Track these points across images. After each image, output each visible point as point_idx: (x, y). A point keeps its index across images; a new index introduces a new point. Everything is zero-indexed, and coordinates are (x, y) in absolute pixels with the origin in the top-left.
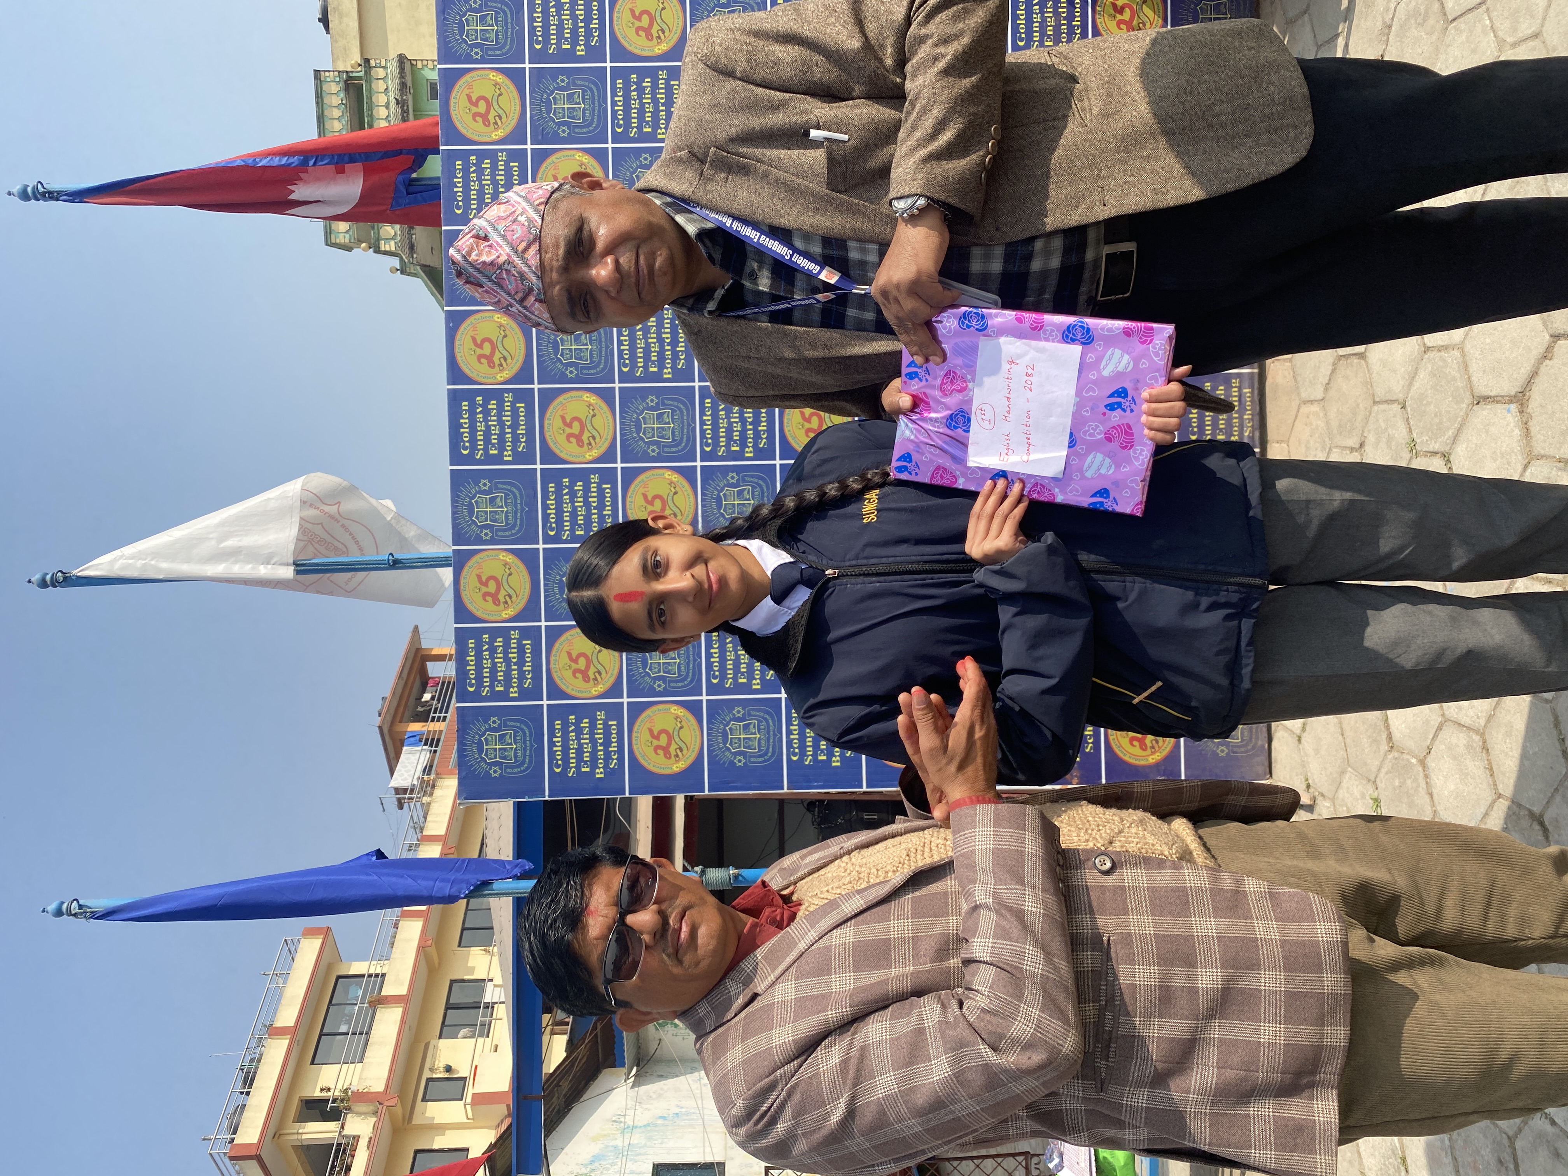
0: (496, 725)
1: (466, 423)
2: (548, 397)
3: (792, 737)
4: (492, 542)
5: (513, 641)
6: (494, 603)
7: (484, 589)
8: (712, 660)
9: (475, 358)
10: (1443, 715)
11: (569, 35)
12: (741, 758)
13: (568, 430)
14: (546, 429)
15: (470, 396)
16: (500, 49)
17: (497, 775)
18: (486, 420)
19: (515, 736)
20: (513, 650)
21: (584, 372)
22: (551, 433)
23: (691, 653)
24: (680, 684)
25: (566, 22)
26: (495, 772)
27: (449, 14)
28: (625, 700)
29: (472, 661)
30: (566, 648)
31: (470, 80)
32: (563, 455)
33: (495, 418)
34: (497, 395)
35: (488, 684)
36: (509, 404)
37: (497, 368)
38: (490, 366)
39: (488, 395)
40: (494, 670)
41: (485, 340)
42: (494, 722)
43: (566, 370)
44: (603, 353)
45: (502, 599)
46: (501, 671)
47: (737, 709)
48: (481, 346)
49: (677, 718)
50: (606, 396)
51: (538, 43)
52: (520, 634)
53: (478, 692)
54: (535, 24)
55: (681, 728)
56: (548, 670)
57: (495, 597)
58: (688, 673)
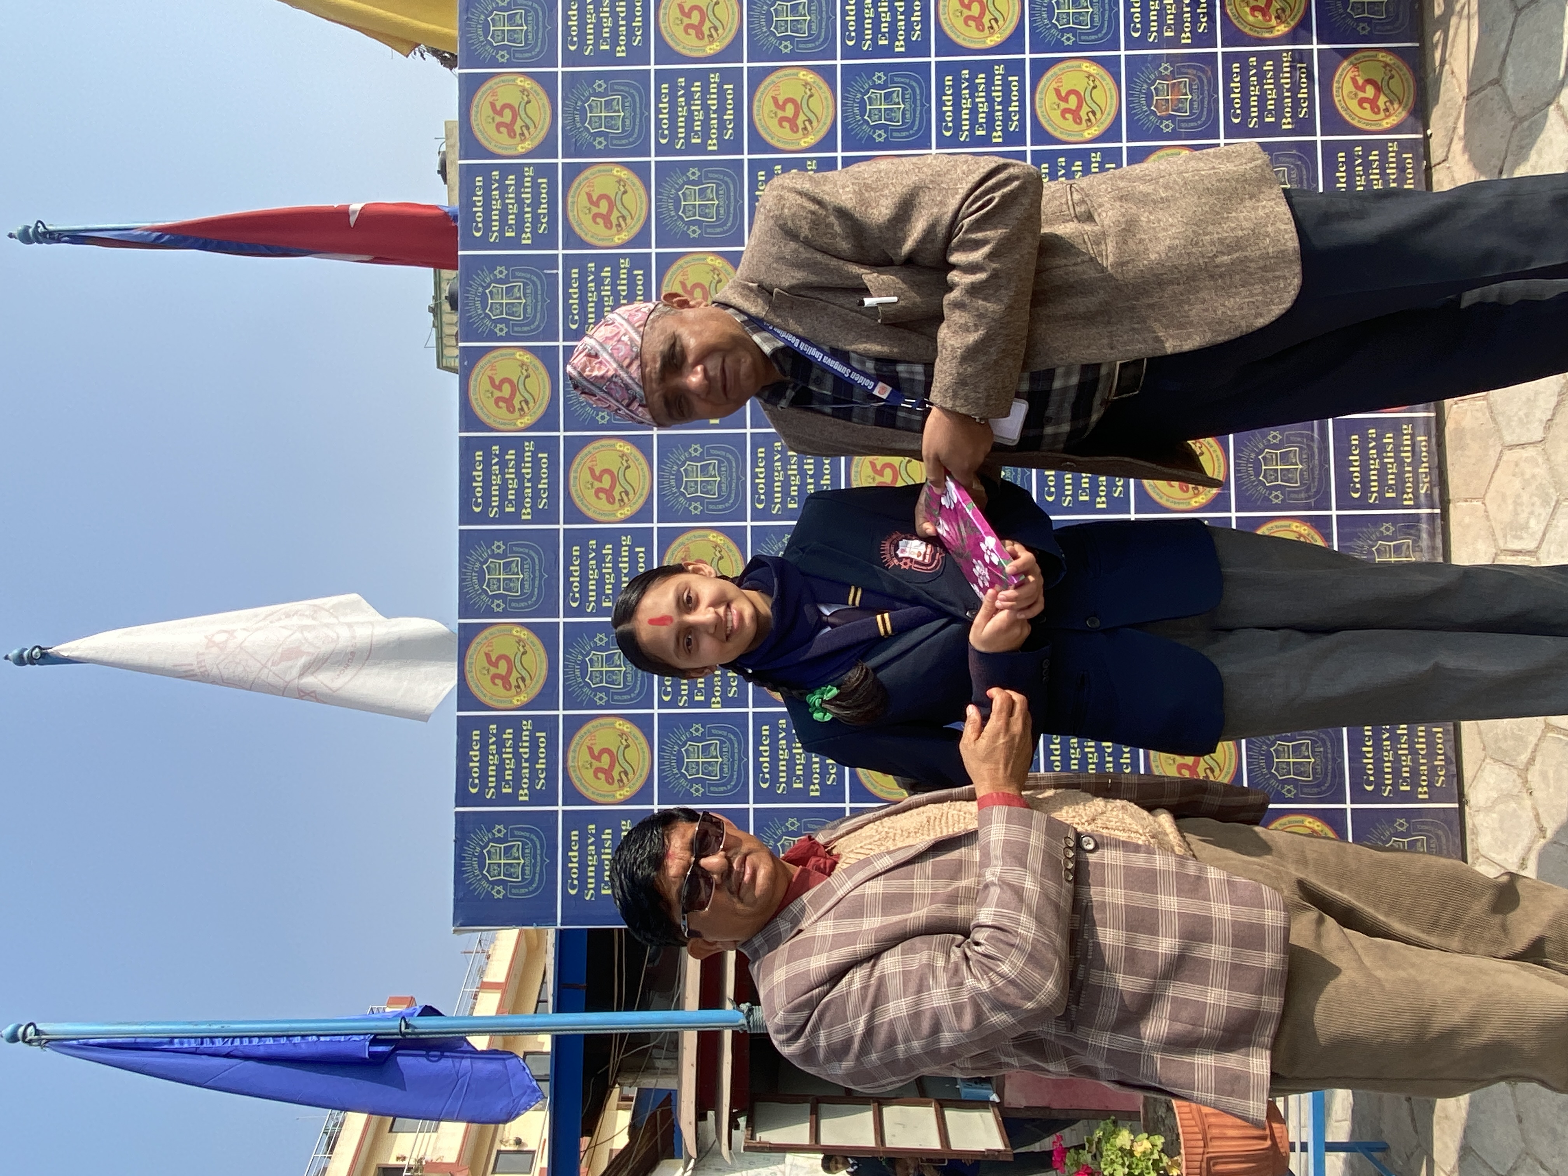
0: (501, 835)
1: (479, 476)
2: (574, 447)
4: (505, 614)
6: (505, 687)
7: (493, 670)
8: (761, 759)
9: (492, 400)
11: (608, 35)
13: (597, 485)
14: (572, 482)
15: (485, 444)
16: (529, 51)
17: (500, 896)
18: (502, 472)
19: (523, 849)
20: (525, 744)
22: (577, 488)
25: (605, 20)
26: (498, 892)
29: (475, 756)
30: (587, 743)
31: (493, 86)
32: (590, 514)
33: (513, 470)
34: (517, 443)
35: (493, 784)
36: (530, 454)
37: (517, 412)
38: (509, 411)
39: (506, 443)
40: (501, 768)
41: (503, 381)
42: (499, 831)
43: (597, 415)
45: (514, 683)
46: (510, 769)
47: (791, 820)
50: (643, 445)
51: (573, 44)
52: (533, 725)
53: (481, 795)
54: (570, 23)
56: (565, 769)
57: (505, 679)
58: (732, 775)
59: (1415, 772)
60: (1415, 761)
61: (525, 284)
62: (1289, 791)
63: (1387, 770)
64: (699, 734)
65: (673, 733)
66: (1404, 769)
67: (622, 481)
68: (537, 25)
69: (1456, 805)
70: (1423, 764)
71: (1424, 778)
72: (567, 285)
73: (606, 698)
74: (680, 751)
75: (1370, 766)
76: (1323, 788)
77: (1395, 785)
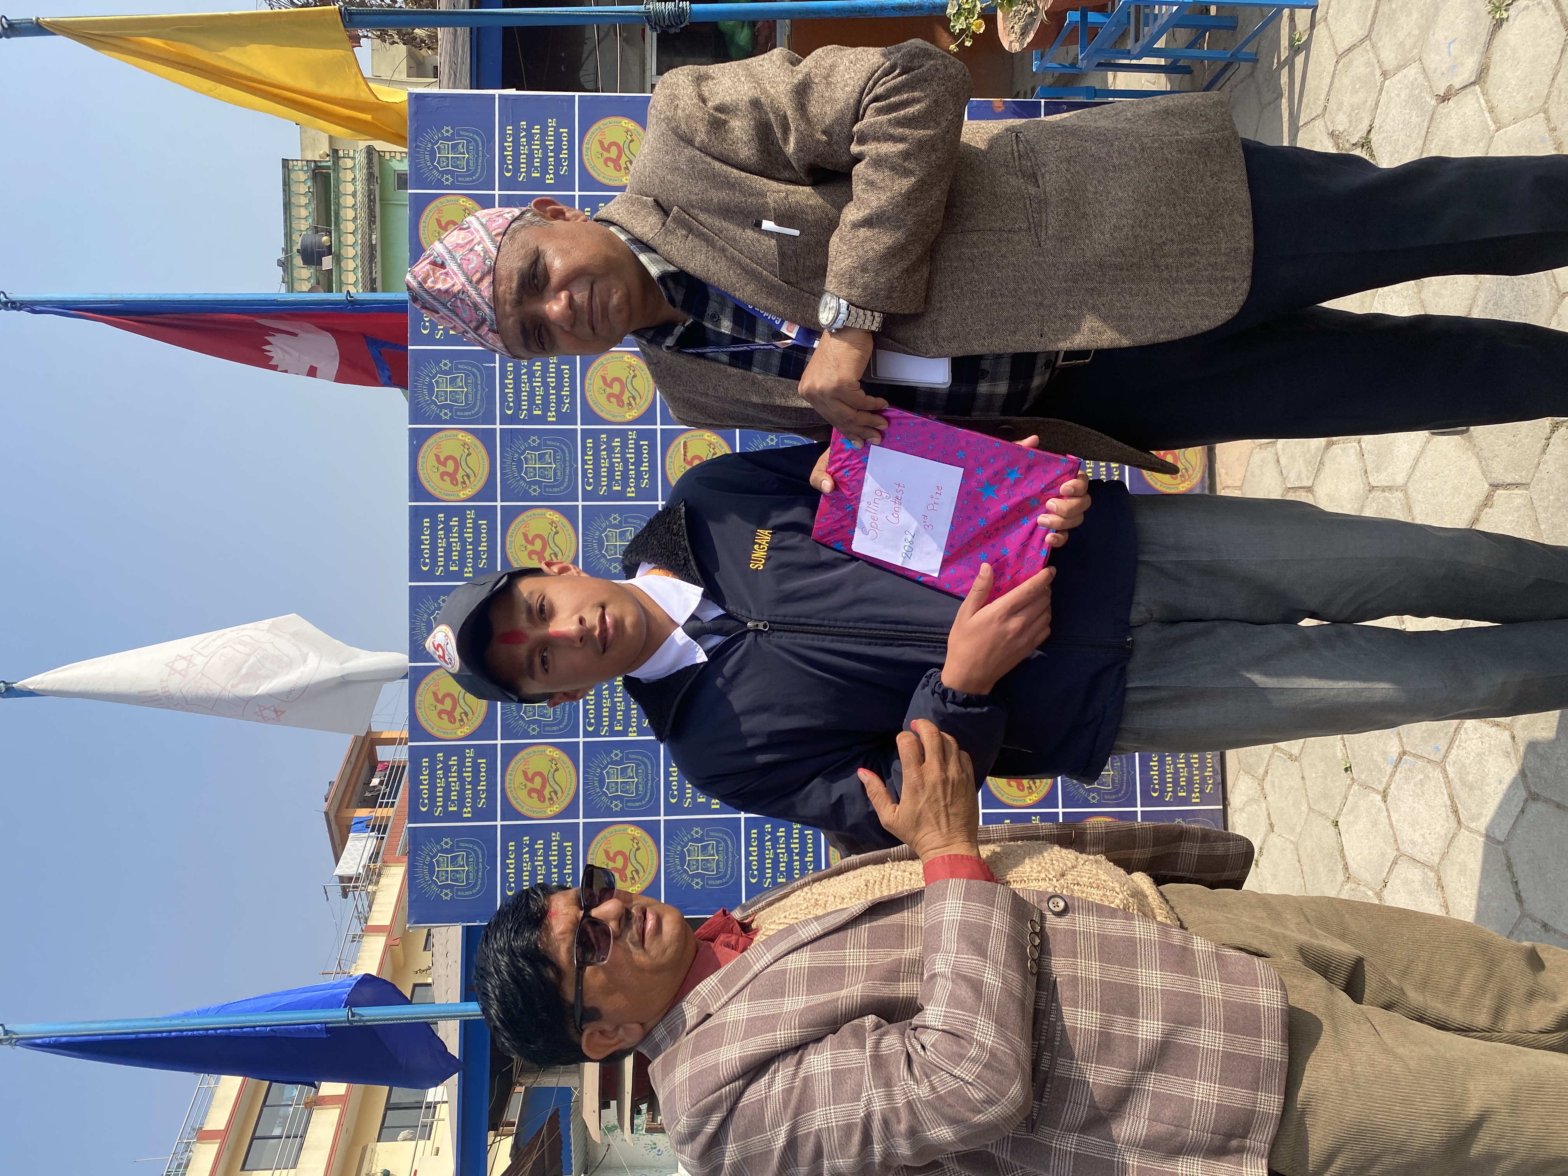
0: (448, 847)
1: (426, 540)
2: (510, 515)
3: (751, 858)
5: (468, 760)
6: (450, 721)
7: (440, 707)
8: (671, 779)
9: (438, 475)
10: (1398, 849)
11: (538, 164)
12: (699, 880)
13: (530, 547)
14: (508, 546)
15: (432, 512)
16: (471, 176)
17: (448, 898)
18: (447, 536)
19: (467, 858)
20: (468, 769)
21: (547, 490)
22: (513, 550)
23: (650, 772)
24: (637, 804)
25: (536, 152)
26: (446, 894)
27: (421, 142)
28: (581, 821)
29: (425, 780)
30: (522, 767)
31: (440, 205)
33: (457, 535)
34: (460, 512)
35: (441, 804)
36: (471, 521)
37: (460, 485)
38: (452, 483)
39: (450, 512)
40: (447, 789)
41: (448, 458)
42: (446, 843)
43: (530, 488)
44: (567, 471)
45: (458, 717)
46: (455, 791)
47: (695, 829)
48: (444, 464)
49: (634, 838)
50: (570, 514)
51: (508, 171)
52: (475, 752)
53: (430, 812)
54: (506, 153)
55: (638, 849)
56: (503, 790)
57: (450, 715)
58: (646, 793)
59: (1190, 781)
60: (1190, 772)
61: (467, 376)
62: (1094, 798)
63: (1168, 780)
64: (618, 758)
65: (596, 758)
66: (1182, 779)
67: (552, 545)
68: (477, 154)
69: (1221, 807)
70: (1196, 775)
71: (1197, 786)
72: (503, 377)
73: (538, 730)
74: (601, 773)
75: (1156, 777)
76: (1120, 795)
77: (1175, 792)
